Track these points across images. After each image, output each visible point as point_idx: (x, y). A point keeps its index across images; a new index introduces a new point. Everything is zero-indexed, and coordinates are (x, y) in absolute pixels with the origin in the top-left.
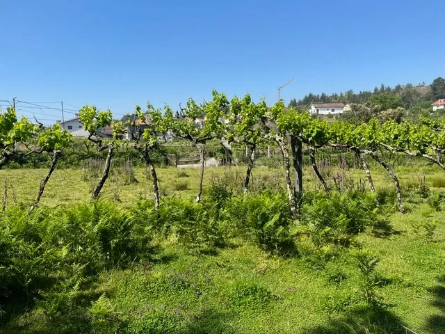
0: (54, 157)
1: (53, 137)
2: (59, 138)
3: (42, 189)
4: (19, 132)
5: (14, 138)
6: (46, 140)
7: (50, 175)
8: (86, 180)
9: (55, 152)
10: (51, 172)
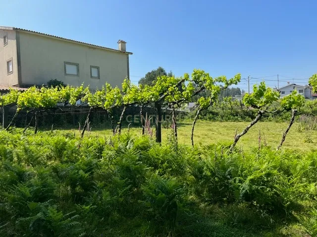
0: (293, 114)
1: (292, 100)
2: (296, 100)
3: (284, 137)
4: (268, 97)
5: (265, 102)
6: (287, 102)
7: (290, 127)
8: (300, 131)
9: (293, 110)
10: (290, 126)
